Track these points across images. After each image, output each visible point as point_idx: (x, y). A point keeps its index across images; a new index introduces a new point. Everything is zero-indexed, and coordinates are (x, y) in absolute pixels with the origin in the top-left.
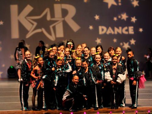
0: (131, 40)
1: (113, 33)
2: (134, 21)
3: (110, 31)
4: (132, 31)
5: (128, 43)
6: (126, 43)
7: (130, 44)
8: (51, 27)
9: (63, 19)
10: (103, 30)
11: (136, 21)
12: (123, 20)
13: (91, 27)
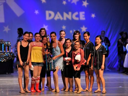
0: (82, 27)
2: (86, 6)
3: (58, 17)
4: (83, 17)
13: (37, 12)
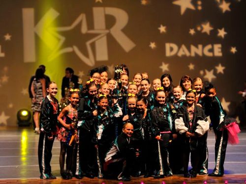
0: (218, 65)
1: (188, 54)
2: (223, 36)
3: (183, 51)
4: (219, 52)
5: (212, 72)
6: (209, 70)
7: (215, 73)
8: (88, 43)
9: (107, 31)
10: (172, 49)
11: (225, 35)
12: (205, 33)
13: (153, 45)
